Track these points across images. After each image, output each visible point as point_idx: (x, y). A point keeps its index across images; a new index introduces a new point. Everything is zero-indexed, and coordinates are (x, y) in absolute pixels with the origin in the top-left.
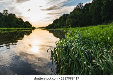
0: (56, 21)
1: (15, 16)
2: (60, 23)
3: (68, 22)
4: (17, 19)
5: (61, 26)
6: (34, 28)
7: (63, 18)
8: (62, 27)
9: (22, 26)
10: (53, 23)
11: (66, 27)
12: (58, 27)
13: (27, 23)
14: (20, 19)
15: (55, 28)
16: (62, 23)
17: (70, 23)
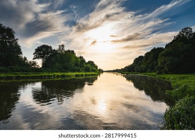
0: (138, 60)
1: (74, 53)
2: (147, 63)
3: (162, 63)
4: (76, 58)
5: (149, 70)
6: (101, 71)
7: (151, 55)
8: (150, 72)
9: (83, 68)
10: (134, 63)
11: (157, 72)
12: (142, 72)
13: (91, 63)
14: (81, 57)
15: (138, 72)
16: (149, 64)
17: (165, 64)
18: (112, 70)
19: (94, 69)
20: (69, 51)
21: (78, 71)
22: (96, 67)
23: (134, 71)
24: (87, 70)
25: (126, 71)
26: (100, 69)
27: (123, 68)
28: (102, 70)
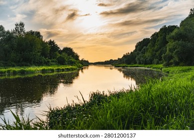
0: (142, 45)
1: (40, 36)
2: (153, 50)
4: (43, 43)
5: (155, 60)
7: (159, 38)
8: (158, 63)
10: (134, 51)
12: (146, 63)
13: (68, 51)
14: (51, 43)
15: (140, 63)
16: (156, 51)
19: (73, 60)
20: (32, 33)
21: (47, 64)
22: (77, 57)
23: (136, 63)
24: (61, 62)
25: (123, 63)
26: (82, 60)
28: (87, 62)
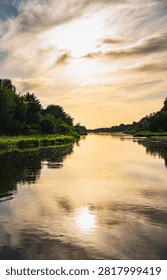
1: (11, 86)
4: (17, 99)
6: (82, 131)
9: (36, 125)
13: (56, 111)
14: (30, 97)
18: (110, 126)
19: (65, 125)
21: (25, 132)
22: (69, 121)
24: (47, 129)
25: (146, 129)
26: (78, 126)
27: (137, 121)
28: (84, 128)
